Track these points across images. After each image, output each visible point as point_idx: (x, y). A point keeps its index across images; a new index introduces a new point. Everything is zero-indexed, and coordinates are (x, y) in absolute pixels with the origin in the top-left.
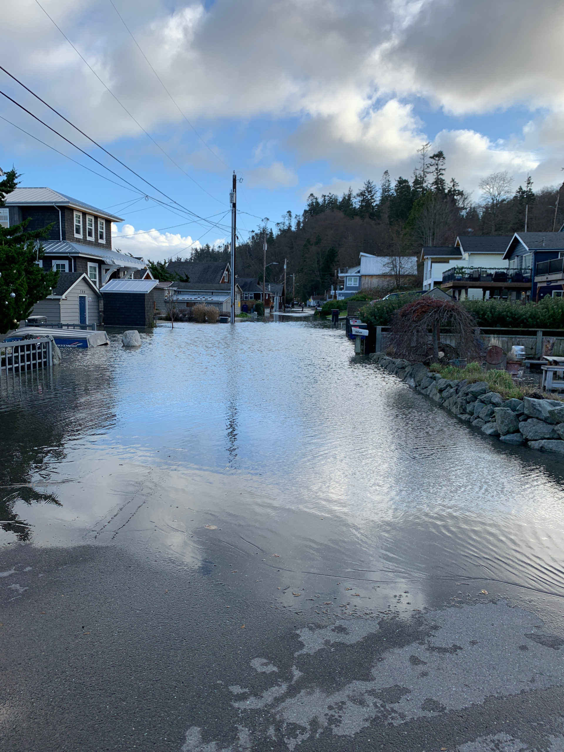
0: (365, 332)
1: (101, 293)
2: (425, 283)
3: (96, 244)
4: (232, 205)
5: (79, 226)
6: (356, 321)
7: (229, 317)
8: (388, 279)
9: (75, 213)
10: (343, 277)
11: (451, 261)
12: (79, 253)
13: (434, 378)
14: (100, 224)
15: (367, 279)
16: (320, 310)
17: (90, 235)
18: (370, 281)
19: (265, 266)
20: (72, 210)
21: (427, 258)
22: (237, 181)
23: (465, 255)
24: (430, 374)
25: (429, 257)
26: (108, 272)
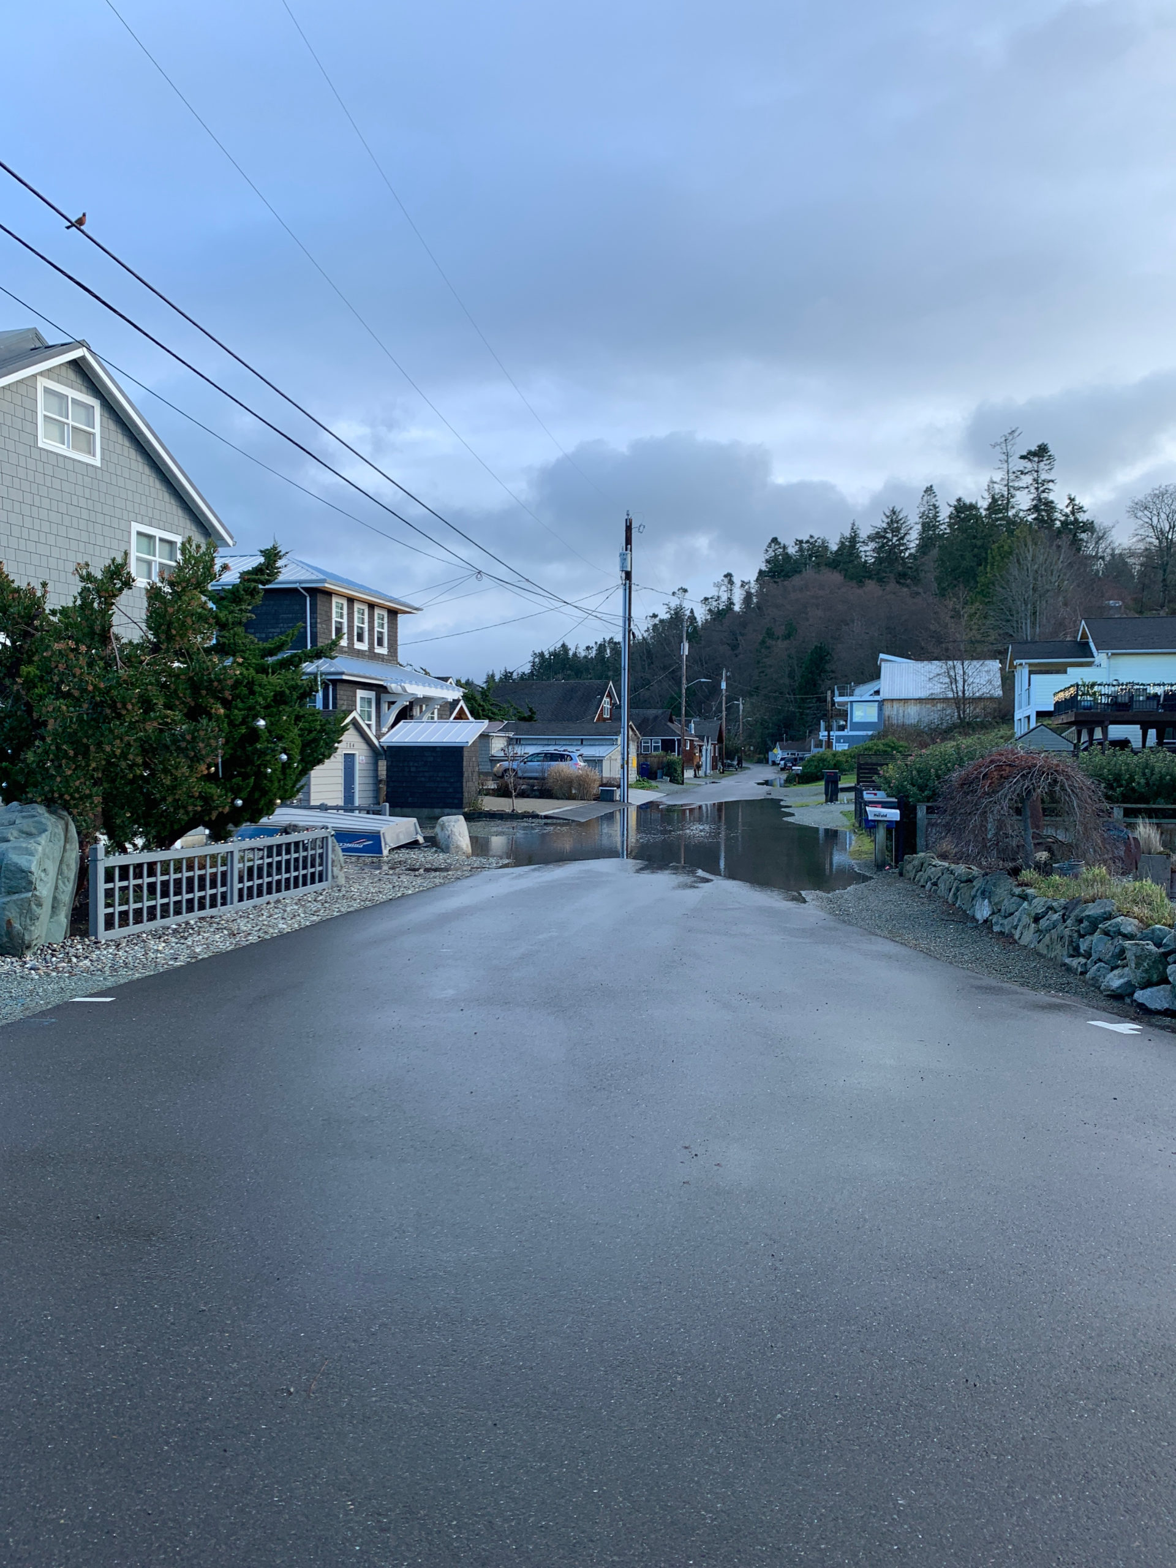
0: (894, 814)
1: (382, 747)
2: (1018, 715)
3: (372, 655)
4: (624, 575)
5: (341, 623)
6: (875, 794)
7: (619, 787)
8: (940, 706)
9: (335, 600)
10: (845, 703)
11: (1069, 670)
12: (342, 673)
13: (1024, 897)
14: (379, 618)
15: (895, 706)
16: (799, 772)
17: (360, 638)
18: (901, 711)
19: (684, 686)
20: (329, 594)
21: (1021, 664)
22: (633, 531)
23: (1100, 657)
24: (1018, 891)
25: (1023, 661)
26: (393, 707)
